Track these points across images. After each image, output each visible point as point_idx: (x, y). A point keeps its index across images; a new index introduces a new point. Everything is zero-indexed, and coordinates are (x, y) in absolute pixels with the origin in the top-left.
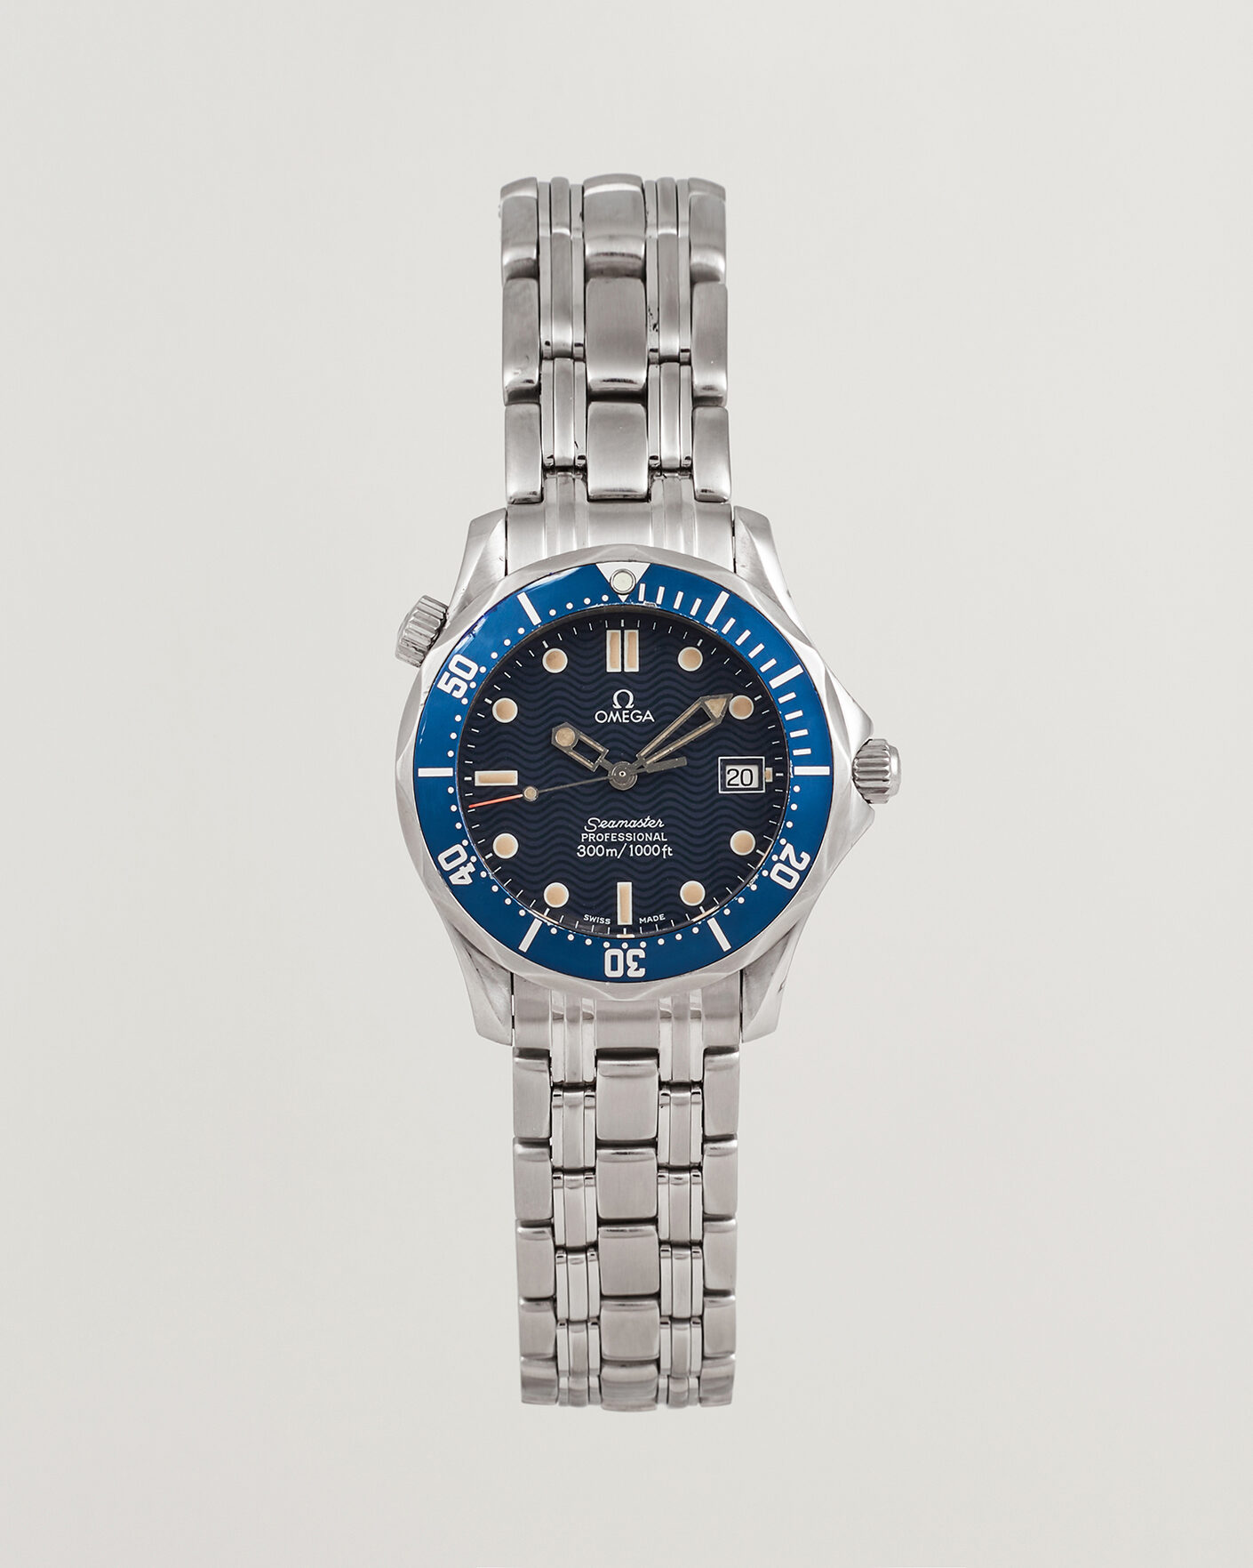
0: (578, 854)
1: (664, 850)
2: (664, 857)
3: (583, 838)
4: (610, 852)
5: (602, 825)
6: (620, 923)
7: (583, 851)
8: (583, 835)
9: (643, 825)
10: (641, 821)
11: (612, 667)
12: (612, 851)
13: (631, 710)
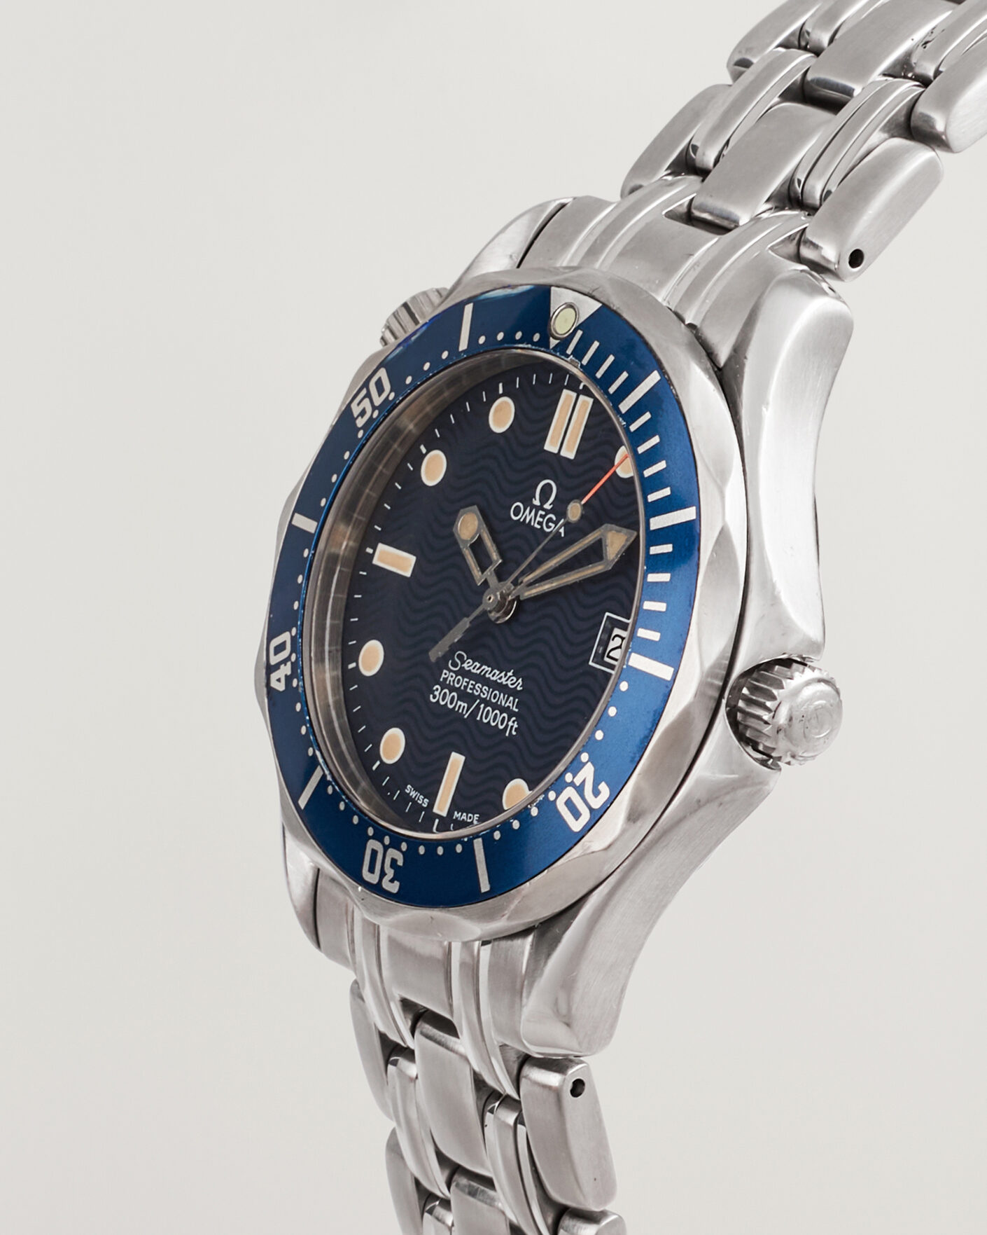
0: (431, 696)
1: (510, 723)
2: (507, 734)
3: (443, 676)
4: (460, 706)
5: (465, 665)
6: (435, 810)
7: (438, 696)
8: (445, 671)
9: (504, 680)
10: (503, 674)
11: (550, 446)
12: (463, 704)
13: (547, 512)
